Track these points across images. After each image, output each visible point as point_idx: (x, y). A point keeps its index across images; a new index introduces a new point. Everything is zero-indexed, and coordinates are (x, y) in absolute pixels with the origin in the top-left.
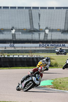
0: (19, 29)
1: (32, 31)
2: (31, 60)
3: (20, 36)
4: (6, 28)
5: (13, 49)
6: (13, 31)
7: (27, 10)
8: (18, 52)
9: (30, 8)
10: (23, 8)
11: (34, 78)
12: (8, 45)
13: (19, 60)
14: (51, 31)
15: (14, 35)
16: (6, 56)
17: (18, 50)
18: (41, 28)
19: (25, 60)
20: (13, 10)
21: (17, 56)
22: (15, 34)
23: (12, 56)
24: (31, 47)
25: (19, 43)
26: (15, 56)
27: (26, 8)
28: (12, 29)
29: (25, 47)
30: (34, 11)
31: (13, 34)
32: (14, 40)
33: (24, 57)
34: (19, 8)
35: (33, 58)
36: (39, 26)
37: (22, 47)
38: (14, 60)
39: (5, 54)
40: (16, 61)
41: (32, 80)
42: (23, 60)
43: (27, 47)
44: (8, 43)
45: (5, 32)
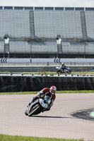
0: (67, 39)
2: (84, 81)
3: (68, 48)
4: (49, 37)
6: (59, 41)
7: (79, 12)
10: (72, 9)
11: (41, 100)
12: (51, 60)
13: (66, 81)
15: (60, 47)
16: (49, 76)
19: (75, 81)
20: (58, 12)
21: (64, 76)
22: (61, 45)
23: (57, 76)
24: (83, 63)
25: (67, 57)
26: (61, 76)
27: (77, 9)
28: (58, 39)
29: (75, 63)
32: (60, 53)
33: (74, 76)
34: (67, 9)
35: (86, 78)
37: (71, 63)
38: (60, 81)
39: (47, 73)
41: (38, 103)
42: (72, 81)
43: (78, 63)
44: (52, 58)
45: (48, 43)
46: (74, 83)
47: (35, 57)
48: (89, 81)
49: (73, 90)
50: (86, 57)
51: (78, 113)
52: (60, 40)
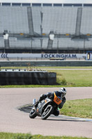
0: (14, 34)
1: (32, 36)
2: (30, 76)
3: (15, 43)
5: (5, 60)
6: (6, 37)
7: (26, 7)
8: (13, 64)
9: (29, 4)
13: (13, 75)
14: (58, 36)
15: (7, 42)
17: (13, 63)
18: (44, 32)
19: (22, 76)
21: (11, 71)
22: (8, 40)
23: (4, 70)
24: (30, 58)
25: (14, 52)
26: (8, 71)
28: (5, 34)
29: (22, 58)
30: (34, 9)
31: (5, 41)
32: (7, 48)
33: (21, 71)
35: (33, 73)
36: (42, 30)
37: (18, 58)
40: (10, 77)
42: (19, 75)
43: (25, 58)
46: (21, 77)
48: (36, 76)
49: (21, 84)
50: (33, 53)
51: (25, 108)
52: (7, 35)
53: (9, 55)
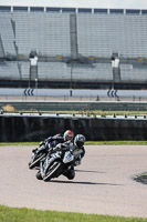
0: (128, 59)
3: (130, 74)
4: (100, 56)
5: (114, 101)
6: (116, 63)
8: (126, 107)
10: (137, 12)
12: (103, 92)
13: (125, 125)
15: (117, 72)
16: (98, 117)
17: (125, 105)
19: (141, 126)
20: (115, 16)
21: (123, 117)
22: (119, 69)
23: (112, 117)
25: (128, 89)
26: (118, 117)
28: (113, 59)
29: (140, 98)
31: (114, 69)
32: (117, 81)
33: (139, 118)
34: (129, 11)
37: (134, 98)
38: (116, 125)
39: (96, 112)
40: (120, 128)
42: (136, 125)
44: (105, 88)
46: (138, 128)
47: (77, 88)
52: (117, 61)
53: (120, 93)
